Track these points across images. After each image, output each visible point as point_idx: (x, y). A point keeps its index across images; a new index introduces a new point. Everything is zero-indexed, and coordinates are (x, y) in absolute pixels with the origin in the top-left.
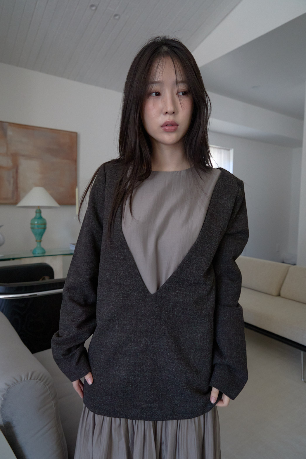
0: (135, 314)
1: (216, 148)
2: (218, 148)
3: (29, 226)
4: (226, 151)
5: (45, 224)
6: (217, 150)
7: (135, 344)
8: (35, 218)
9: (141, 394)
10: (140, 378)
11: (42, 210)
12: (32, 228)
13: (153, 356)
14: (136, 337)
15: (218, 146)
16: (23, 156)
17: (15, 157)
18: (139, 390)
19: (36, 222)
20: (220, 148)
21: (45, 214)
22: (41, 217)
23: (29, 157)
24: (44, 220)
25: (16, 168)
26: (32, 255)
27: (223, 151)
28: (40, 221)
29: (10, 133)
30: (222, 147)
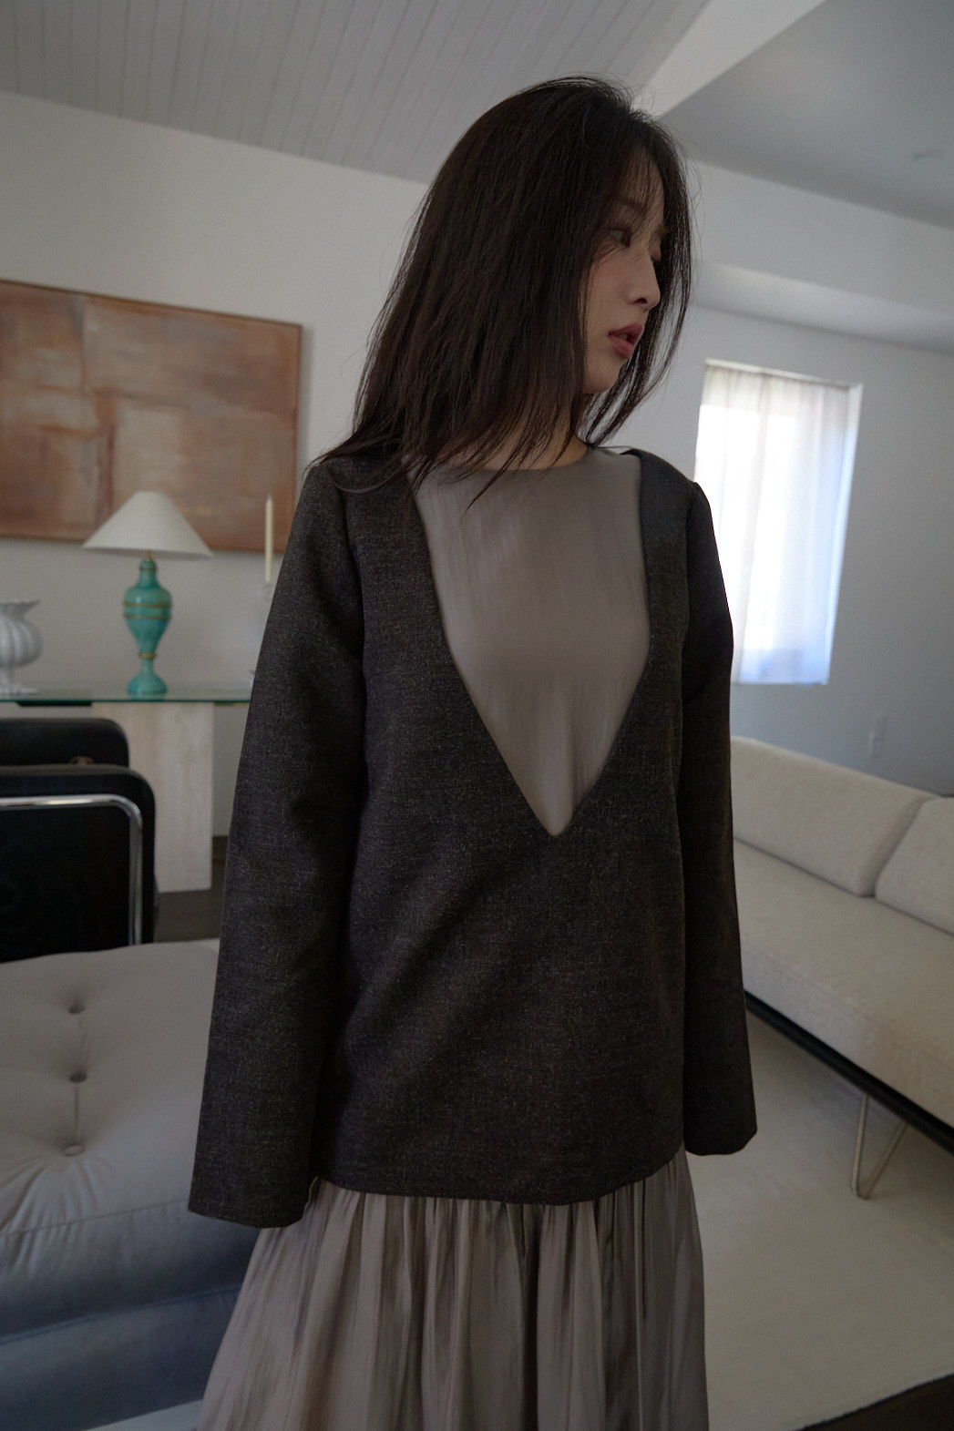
5: (165, 606)
8: (138, 587)
12: (128, 616)
19: (138, 600)
22: (154, 585)
24: (164, 592)
28: (152, 597)
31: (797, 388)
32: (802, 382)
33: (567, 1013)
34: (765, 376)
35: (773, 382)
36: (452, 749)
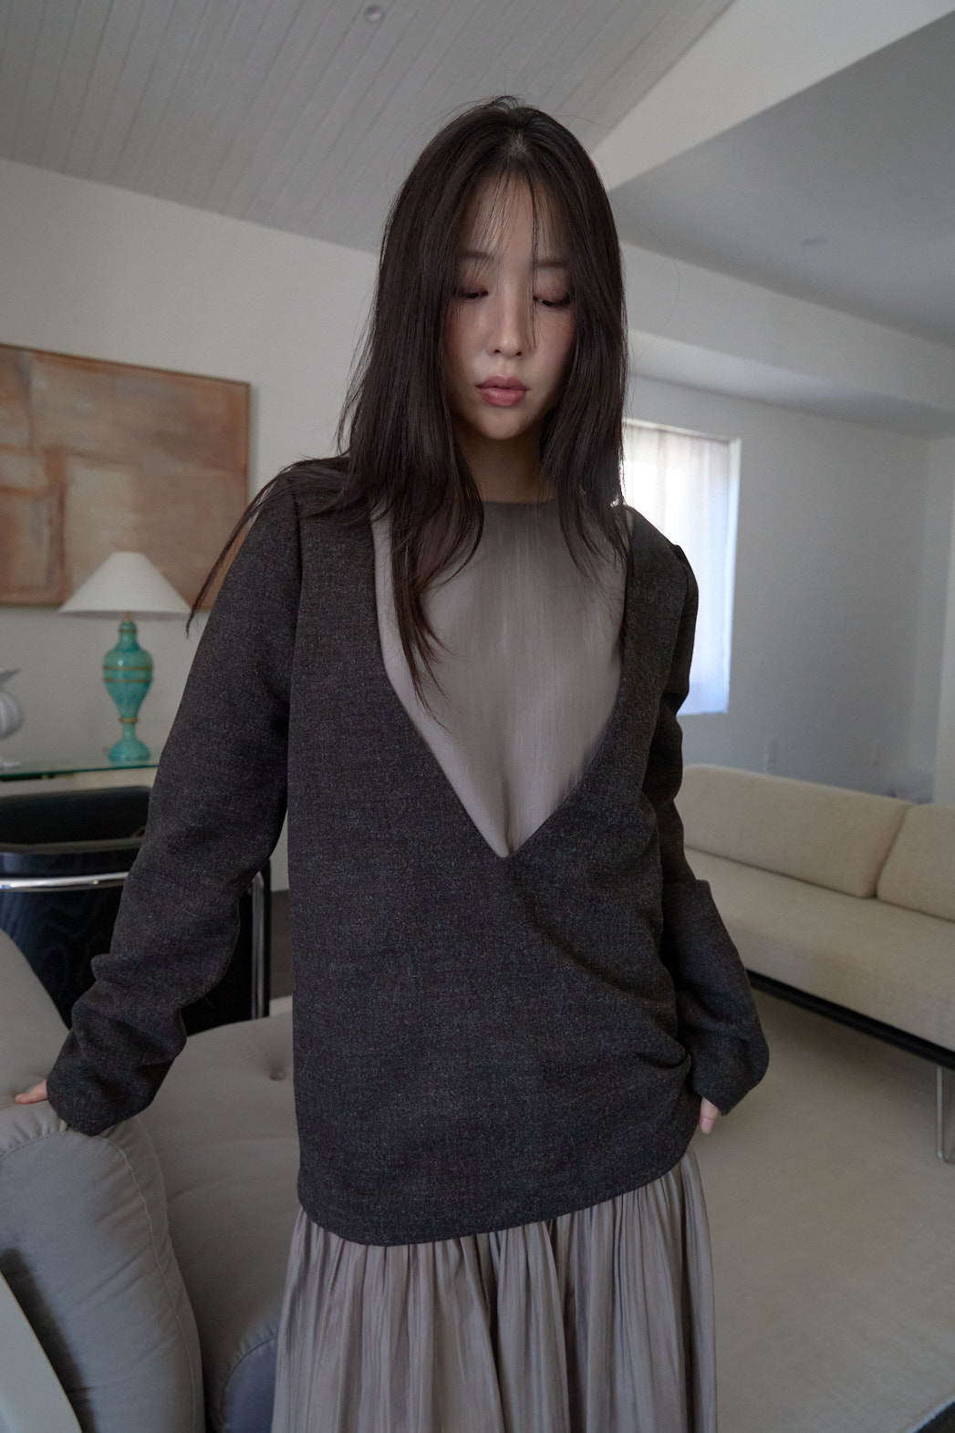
0: (460, 922)
1: (685, 435)
2: (692, 437)
3: (99, 674)
4: (716, 446)
5: (148, 668)
6: (687, 442)
7: (476, 1012)
8: (118, 649)
9: (518, 1154)
10: (507, 1111)
11: (140, 626)
12: (108, 680)
13: (536, 1040)
14: (476, 992)
15: (691, 428)
16: (81, 455)
17: (55, 458)
18: (510, 1144)
19: (120, 663)
20: (699, 438)
21: (147, 637)
22: (135, 647)
23: (100, 459)
24: (145, 654)
25: (58, 492)
26: (108, 764)
27: (707, 445)
28: (133, 659)
29: (40, 381)
30: (704, 435)
34: (662, 432)
35: (668, 437)
36: (390, 762)
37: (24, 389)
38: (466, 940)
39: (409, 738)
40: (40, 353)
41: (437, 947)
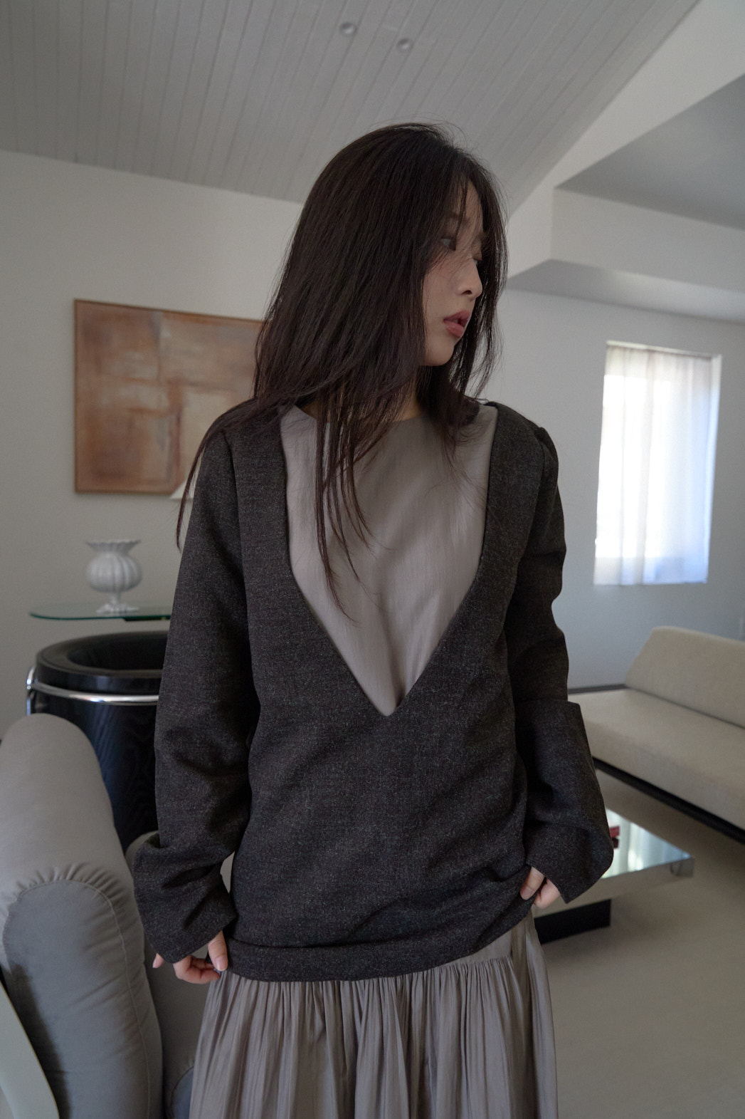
17: (175, 387)
25: (177, 411)
29: (166, 333)
31: (673, 360)
32: (677, 355)
33: (395, 870)
36: (297, 644)
37: (155, 338)
38: (351, 782)
39: (310, 626)
40: (167, 313)
41: (329, 786)
